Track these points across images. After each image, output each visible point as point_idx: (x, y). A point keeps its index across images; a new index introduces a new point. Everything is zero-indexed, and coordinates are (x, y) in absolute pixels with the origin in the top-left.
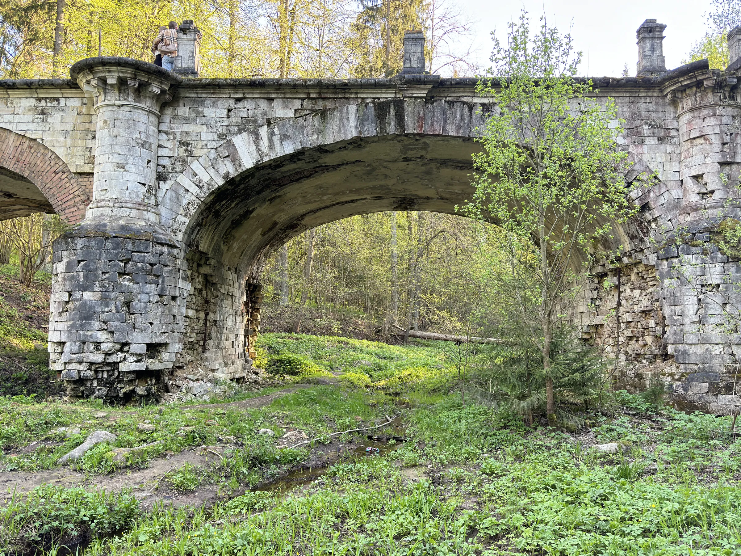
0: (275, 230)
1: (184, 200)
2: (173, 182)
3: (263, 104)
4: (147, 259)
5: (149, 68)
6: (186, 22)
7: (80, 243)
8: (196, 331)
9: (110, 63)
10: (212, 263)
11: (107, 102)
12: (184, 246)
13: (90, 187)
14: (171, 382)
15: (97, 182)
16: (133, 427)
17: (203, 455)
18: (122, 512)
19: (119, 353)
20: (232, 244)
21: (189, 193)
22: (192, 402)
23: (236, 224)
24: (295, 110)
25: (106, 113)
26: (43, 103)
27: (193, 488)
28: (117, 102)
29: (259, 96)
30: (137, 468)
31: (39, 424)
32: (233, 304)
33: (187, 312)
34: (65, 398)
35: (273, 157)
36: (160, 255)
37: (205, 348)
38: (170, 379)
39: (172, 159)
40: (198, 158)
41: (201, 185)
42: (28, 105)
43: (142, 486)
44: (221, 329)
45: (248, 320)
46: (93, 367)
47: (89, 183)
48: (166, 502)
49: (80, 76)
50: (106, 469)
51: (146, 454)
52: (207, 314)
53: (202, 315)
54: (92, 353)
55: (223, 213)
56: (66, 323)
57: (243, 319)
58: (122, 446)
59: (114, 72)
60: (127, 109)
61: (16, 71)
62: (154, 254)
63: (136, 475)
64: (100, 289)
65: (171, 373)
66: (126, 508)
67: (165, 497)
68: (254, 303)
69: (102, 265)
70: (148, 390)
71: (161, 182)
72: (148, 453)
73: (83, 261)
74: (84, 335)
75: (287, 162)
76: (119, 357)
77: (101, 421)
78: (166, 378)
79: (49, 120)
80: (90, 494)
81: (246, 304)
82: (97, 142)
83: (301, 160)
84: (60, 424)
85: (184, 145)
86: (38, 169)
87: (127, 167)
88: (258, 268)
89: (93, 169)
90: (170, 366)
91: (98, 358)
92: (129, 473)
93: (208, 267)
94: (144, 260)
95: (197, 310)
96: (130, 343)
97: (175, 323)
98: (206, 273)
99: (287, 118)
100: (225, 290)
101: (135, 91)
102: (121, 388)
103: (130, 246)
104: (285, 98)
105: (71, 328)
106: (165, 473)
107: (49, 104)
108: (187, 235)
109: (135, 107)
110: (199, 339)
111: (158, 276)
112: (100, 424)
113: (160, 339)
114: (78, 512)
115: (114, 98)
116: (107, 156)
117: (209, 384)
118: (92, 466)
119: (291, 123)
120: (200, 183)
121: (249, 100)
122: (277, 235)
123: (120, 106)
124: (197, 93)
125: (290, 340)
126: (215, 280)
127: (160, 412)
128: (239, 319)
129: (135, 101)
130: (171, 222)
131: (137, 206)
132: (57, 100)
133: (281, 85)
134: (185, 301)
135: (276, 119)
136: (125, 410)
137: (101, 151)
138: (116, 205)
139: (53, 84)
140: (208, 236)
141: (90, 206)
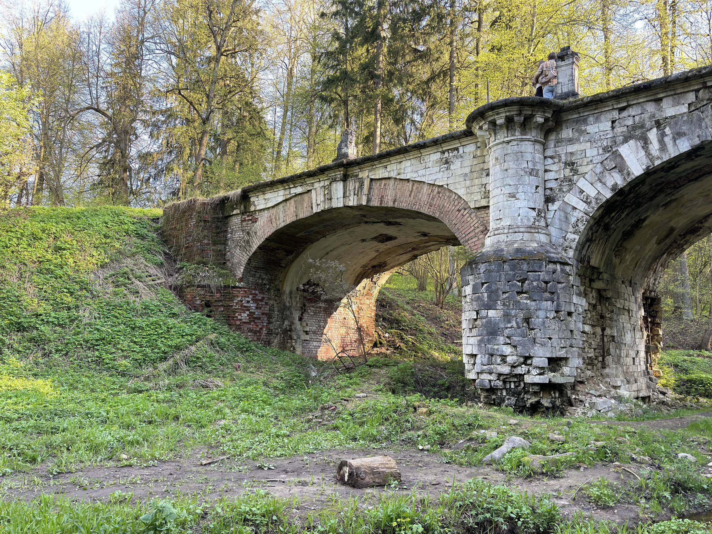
0: (672, 237)
1: (572, 218)
2: (561, 202)
3: (651, 108)
4: (541, 277)
5: (533, 101)
6: (563, 50)
7: (482, 268)
8: (593, 347)
9: (498, 106)
10: (605, 278)
11: (497, 141)
12: (575, 262)
13: (487, 219)
14: (574, 396)
15: (493, 213)
16: (544, 436)
17: (617, 472)
18: (544, 516)
19: (523, 366)
20: (625, 256)
21: (577, 211)
22: (597, 417)
23: (628, 235)
24: (689, 104)
25: (497, 152)
26: (446, 154)
27: (611, 504)
28: (506, 139)
29: (645, 100)
30: (553, 476)
31: (464, 425)
32: (630, 319)
33: (583, 327)
34: (480, 405)
35: (666, 158)
36: (554, 273)
37: (605, 364)
38: (572, 394)
39: (558, 181)
40: (583, 175)
41: (589, 200)
42: (435, 158)
43: (560, 494)
44: (619, 345)
45: (648, 336)
46: (502, 378)
47: (486, 215)
48: (585, 513)
49: (474, 124)
50: (524, 472)
51: (560, 464)
52: (603, 330)
53: (599, 330)
54: (499, 364)
55: (613, 226)
56: (476, 338)
57: (643, 335)
58: (535, 453)
59: (502, 113)
60: (515, 143)
61: (423, 134)
62: (547, 272)
63: (552, 482)
64: (502, 307)
65: (573, 387)
66: (547, 512)
67: (583, 508)
68: (654, 317)
69: (502, 285)
70: (553, 403)
71: (550, 204)
72: (561, 463)
73: (486, 283)
74: (491, 348)
75: (683, 161)
76: (523, 369)
77: (514, 427)
78: (569, 392)
79: (452, 167)
80: (514, 494)
81: (645, 318)
82: (491, 178)
83: (701, 155)
84: (480, 427)
85: (569, 166)
86: (445, 210)
87: (518, 196)
88: (655, 280)
89: (489, 202)
90: (572, 380)
91: (505, 369)
92: (545, 479)
93: (601, 282)
94: (539, 279)
95: (593, 326)
96: (533, 357)
97: (572, 338)
98: (599, 287)
99: (680, 115)
100: (621, 304)
101: (521, 125)
102: (528, 399)
103: (525, 267)
104: (675, 94)
105: (480, 342)
106: (581, 485)
107: (451, 154)
108: (577, 252)
109: (522, 140)
110: (597, 354)
111: (552, 293)
112: (514, 430)
113: (560, 353)
114: (506, 509)
115: (503, 137)
116: (500, 189)
117: (613, 401)
118: (512, 469)
119: (685, 118)
120: (587, 199)
121: (634, 106)
122: (675, 242)
123: (508, 142)
124: (579, 113)
125: (700, 358)
126: (609, 294)
127: (569, 424)
128: (638, 334)
129: (522, 135)
130: (561, 240)
131: (529, 230)
132: (457, 149)
133: (669, 82)
134: (581, 316)
135: (666, 118)
136: (534, 420)
137: (495, 185)
138: (510, 231)
139: (453, 137)
140: (599, 251)
141: (488, 234)
